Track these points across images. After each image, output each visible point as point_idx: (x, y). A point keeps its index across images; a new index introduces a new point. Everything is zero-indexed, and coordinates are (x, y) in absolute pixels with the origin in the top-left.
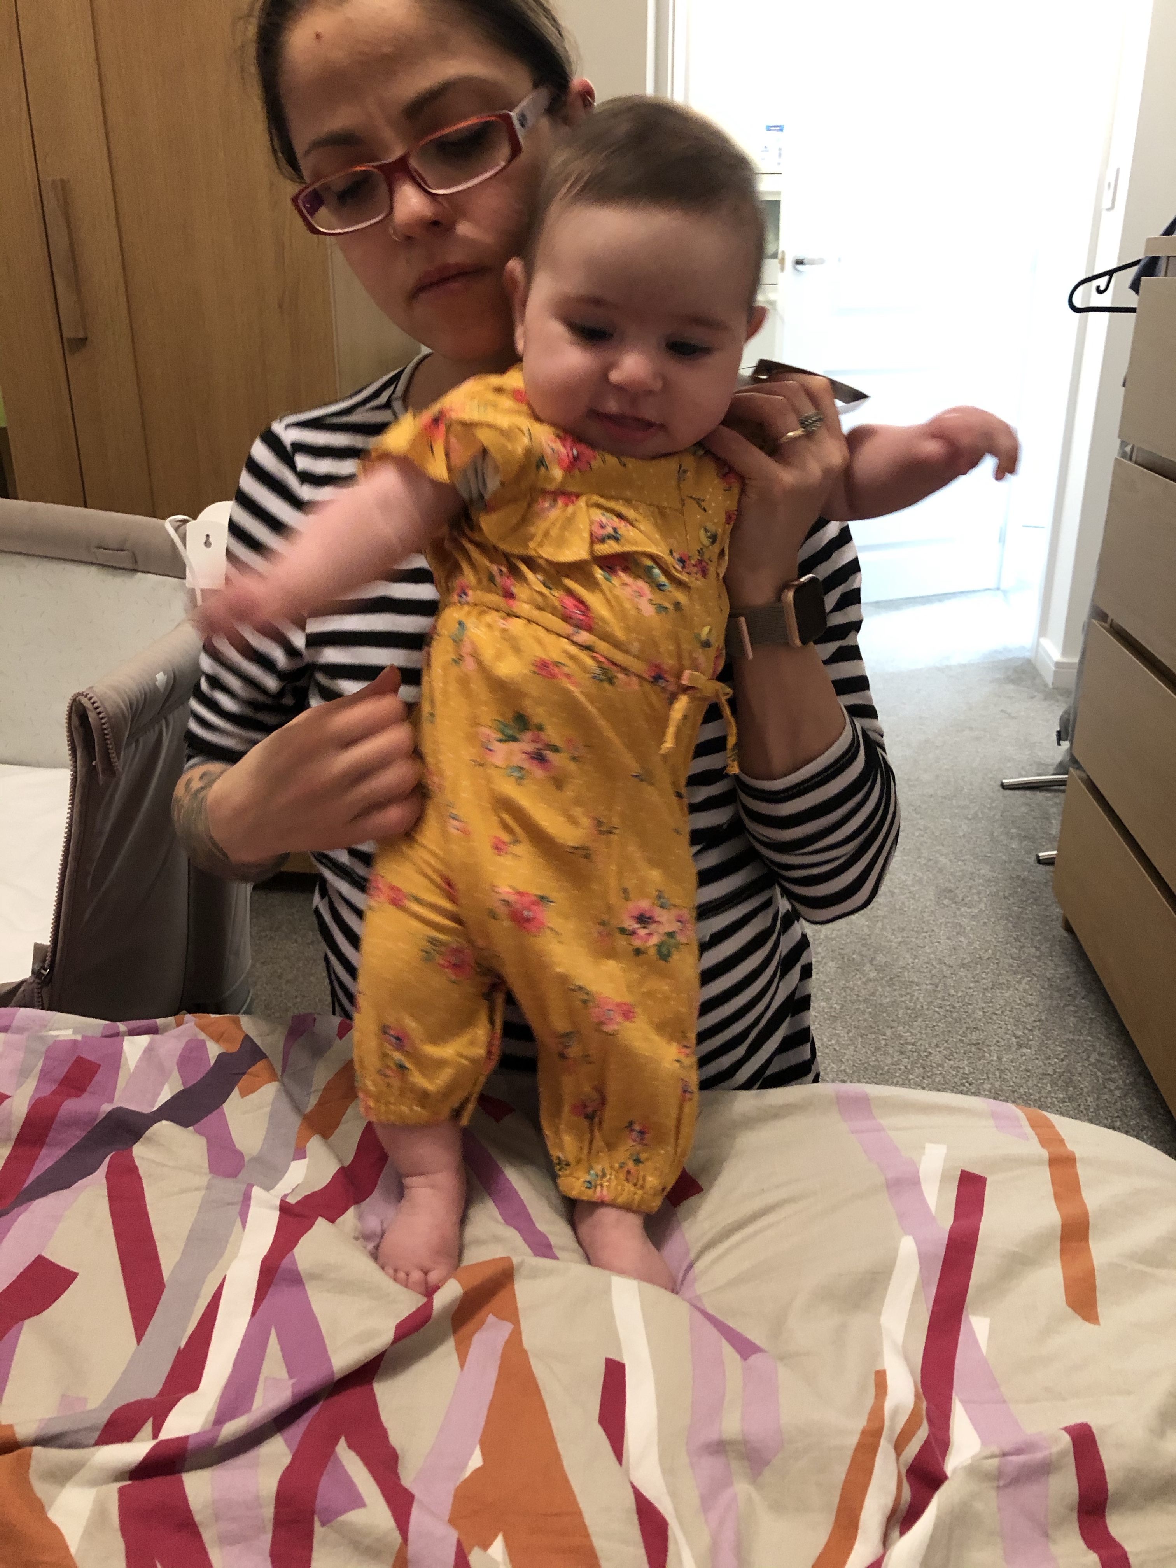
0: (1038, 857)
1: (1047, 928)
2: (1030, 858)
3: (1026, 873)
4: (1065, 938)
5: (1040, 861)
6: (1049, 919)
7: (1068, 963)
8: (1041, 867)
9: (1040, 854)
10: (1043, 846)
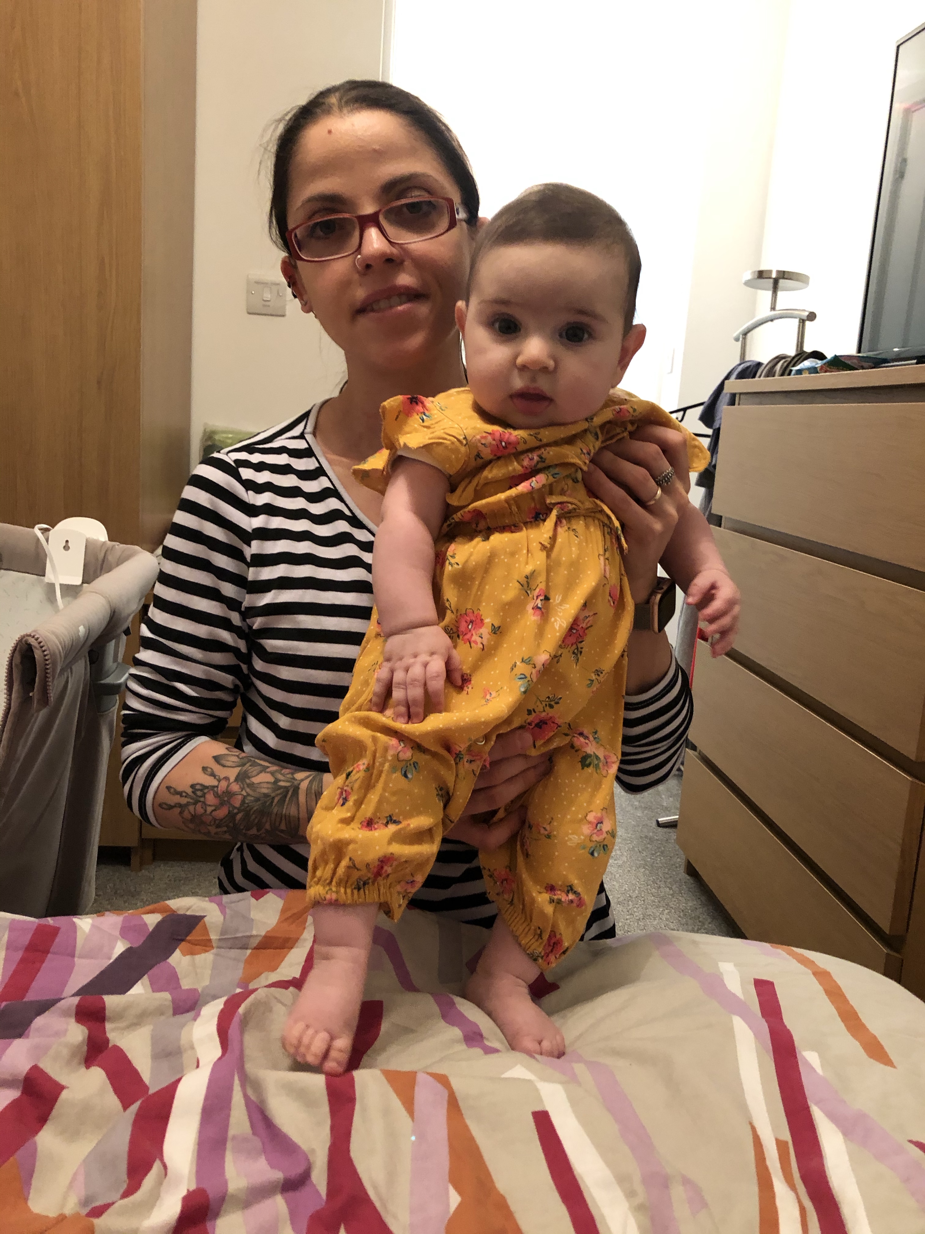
0: (658, 821)
1: (674, 873)
2: (652, 823)
3: (651, 834)
4: (688, 880)
5: (659, 825)
6: (674, 866)
7: (693, 898)
8: (660, 829)
9: (659, 820)
10: (660, 814)
